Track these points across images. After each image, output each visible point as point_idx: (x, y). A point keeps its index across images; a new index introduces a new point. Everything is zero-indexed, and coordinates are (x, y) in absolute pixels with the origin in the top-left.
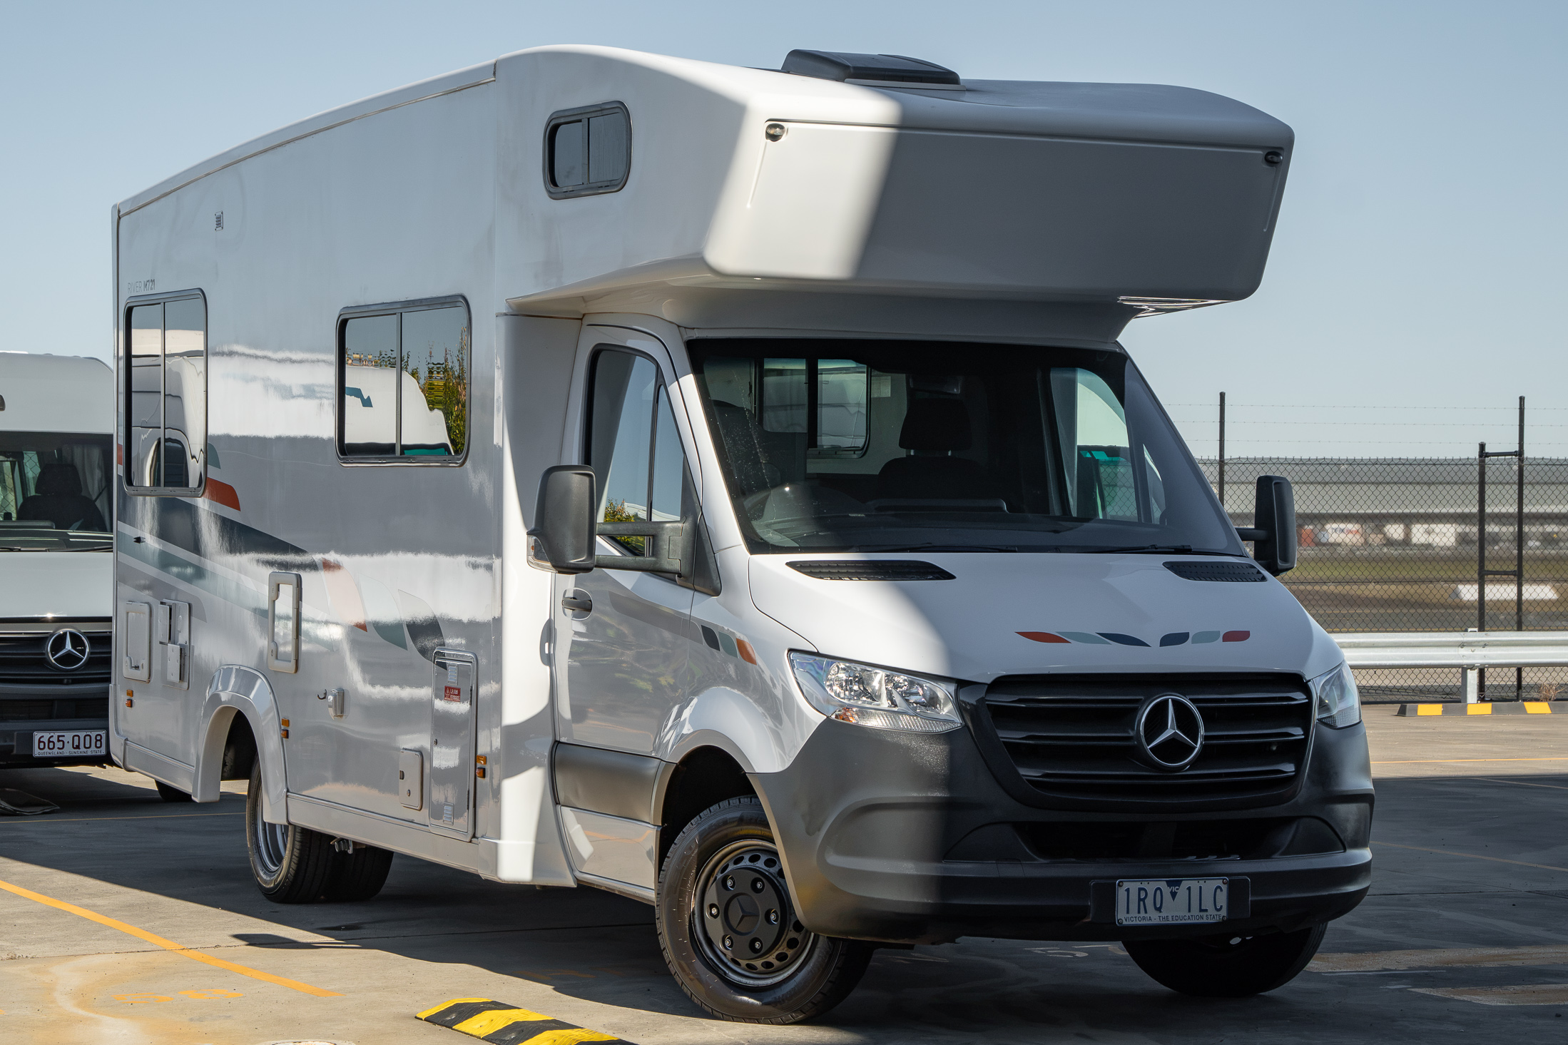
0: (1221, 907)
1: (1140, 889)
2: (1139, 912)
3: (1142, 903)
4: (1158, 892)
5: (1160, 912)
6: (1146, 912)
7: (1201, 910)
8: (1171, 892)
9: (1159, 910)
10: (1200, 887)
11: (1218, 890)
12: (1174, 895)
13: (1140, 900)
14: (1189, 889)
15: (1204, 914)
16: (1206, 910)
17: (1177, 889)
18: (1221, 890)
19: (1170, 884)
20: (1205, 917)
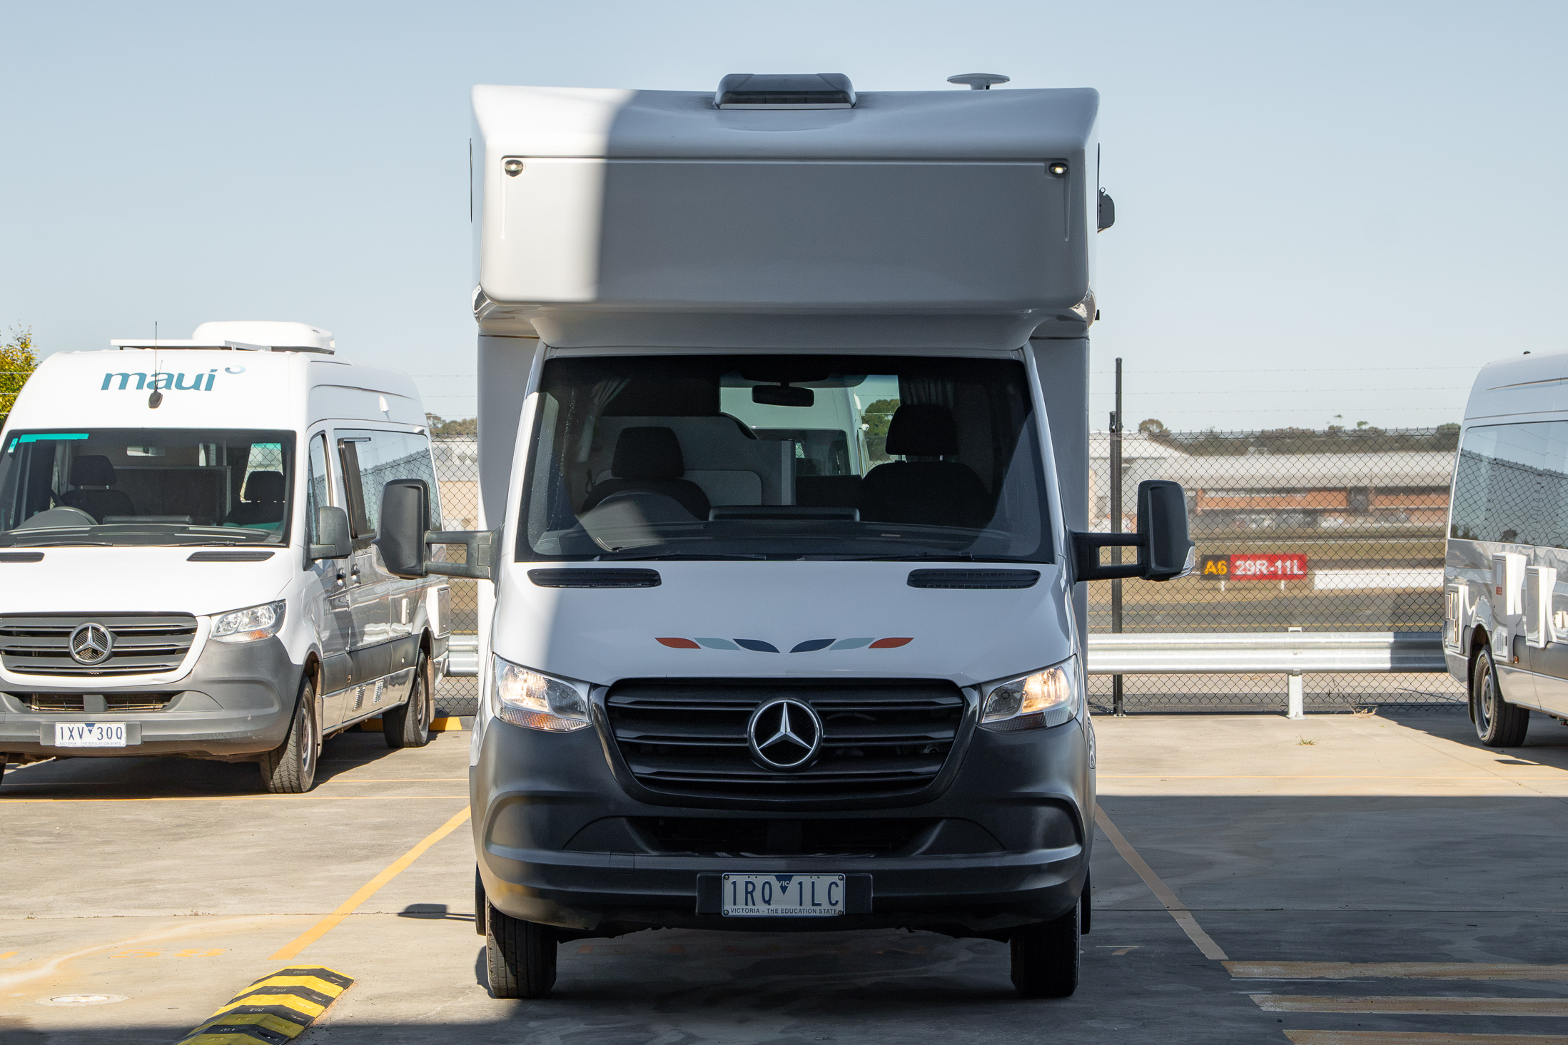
0: (837, 902)
1: (747, 883)
2: (746, 904)
3: (749, 895)
4: (767, 886)
5: (770, 904)
6: (754, 904)
7: (814, 904)
8: (781, 887)
9: (768, 902)
10: (813, 883)
11: (833, 886)
12: (784, 889)
13: (747, 892)
14: (800, 883)
15: (818, 908)
16: (820, 905)
17: (787, 884)
18: (837, 886)
19: (779, 878)
20: (818, 911)
